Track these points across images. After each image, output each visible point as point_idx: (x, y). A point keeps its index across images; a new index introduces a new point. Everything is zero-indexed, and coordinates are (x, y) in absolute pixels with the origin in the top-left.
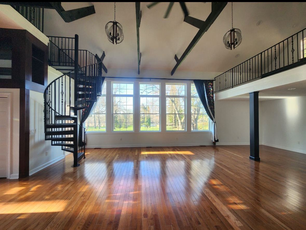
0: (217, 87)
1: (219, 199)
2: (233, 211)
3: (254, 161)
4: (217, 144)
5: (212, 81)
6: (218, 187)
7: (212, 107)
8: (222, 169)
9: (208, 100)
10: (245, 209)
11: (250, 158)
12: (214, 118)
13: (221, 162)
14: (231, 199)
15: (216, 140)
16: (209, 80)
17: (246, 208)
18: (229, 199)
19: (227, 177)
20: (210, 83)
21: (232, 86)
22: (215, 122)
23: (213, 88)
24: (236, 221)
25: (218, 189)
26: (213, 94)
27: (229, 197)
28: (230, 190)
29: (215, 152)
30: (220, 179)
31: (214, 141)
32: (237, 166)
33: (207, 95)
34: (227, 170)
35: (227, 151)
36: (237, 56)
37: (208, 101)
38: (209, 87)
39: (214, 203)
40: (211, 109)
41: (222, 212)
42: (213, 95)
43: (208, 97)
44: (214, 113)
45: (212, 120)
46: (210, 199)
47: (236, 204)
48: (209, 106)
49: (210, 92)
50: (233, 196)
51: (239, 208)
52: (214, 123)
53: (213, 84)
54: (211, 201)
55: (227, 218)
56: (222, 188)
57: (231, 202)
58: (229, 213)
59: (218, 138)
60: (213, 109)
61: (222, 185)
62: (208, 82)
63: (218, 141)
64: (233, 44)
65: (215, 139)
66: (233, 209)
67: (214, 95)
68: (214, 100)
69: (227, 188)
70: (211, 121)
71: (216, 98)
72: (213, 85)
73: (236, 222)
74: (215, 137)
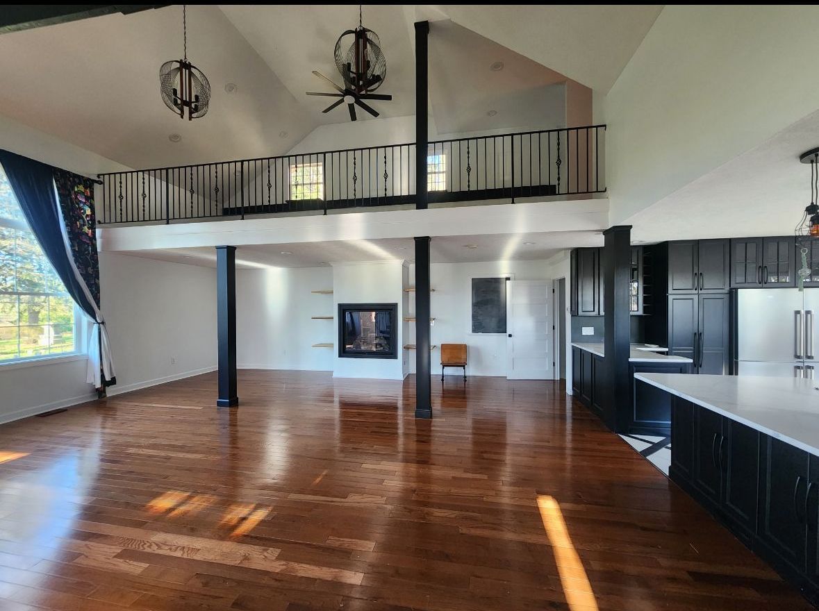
0: (107, 208)
1: (202, 537)
2: (248, 539)
3: (227, 409)
4: (111, 392)
5: (89, 183)
6: (183, 508)
7: (90, 270)
8: (168, 458)
9: (72, 246)
10: (267, 516)
11: (219, 404)
12: (99, 307)
13: (152, 441)
14: (229, 517)
15: (108, 378)
16: (76, 176)
17: (266, 514)
18: (225, 520)
19: (190, 471)
20: (81, 188)
21: (164, 217)
22: (103, 323)
23: (92, 208)
24: (265, 554)
25: (185, 513)
26: (93, 228)
27: (225, 515)
28: (215, 497)
29: (105, 419)
30: (175, 486)
31: (98, 385)
32: (200, 435)
33: (67, 225)
34: (181, 455)
35: (154, 405)
36: (175, 138)
37: (74, 251)
38: (76, 198)
39: (198, 557)
40: (85, 276)
41: (228, 562)
42: (94, 233)
43: (75, 235)
44: (99, 293)
45: (92, 313)
46: (178, 554)
47: (244, 519)
48: (78, 268)
49: (83, 218)
50: (230, 505)
51: (256, 523)
52: (96, 327)
53: (92, 192)
54: (185, 556)
55: (246, 564)
56: (197, 505)
57: (234, 522)
58: (244, 549)
59: (114, 371)
60: (93, 278)
61: (190, 497)
62: (74, 181)
63: (113, 381)
64: (188, 104)
65: (103, 376)
66: (245, 536)
67: (98, 232)
68: (98, 250)
69: (207, 496)
70: (86, 318)
71: (105, 244)
72: (92, 197)
73: (266, 557)
74: (102, 371)
